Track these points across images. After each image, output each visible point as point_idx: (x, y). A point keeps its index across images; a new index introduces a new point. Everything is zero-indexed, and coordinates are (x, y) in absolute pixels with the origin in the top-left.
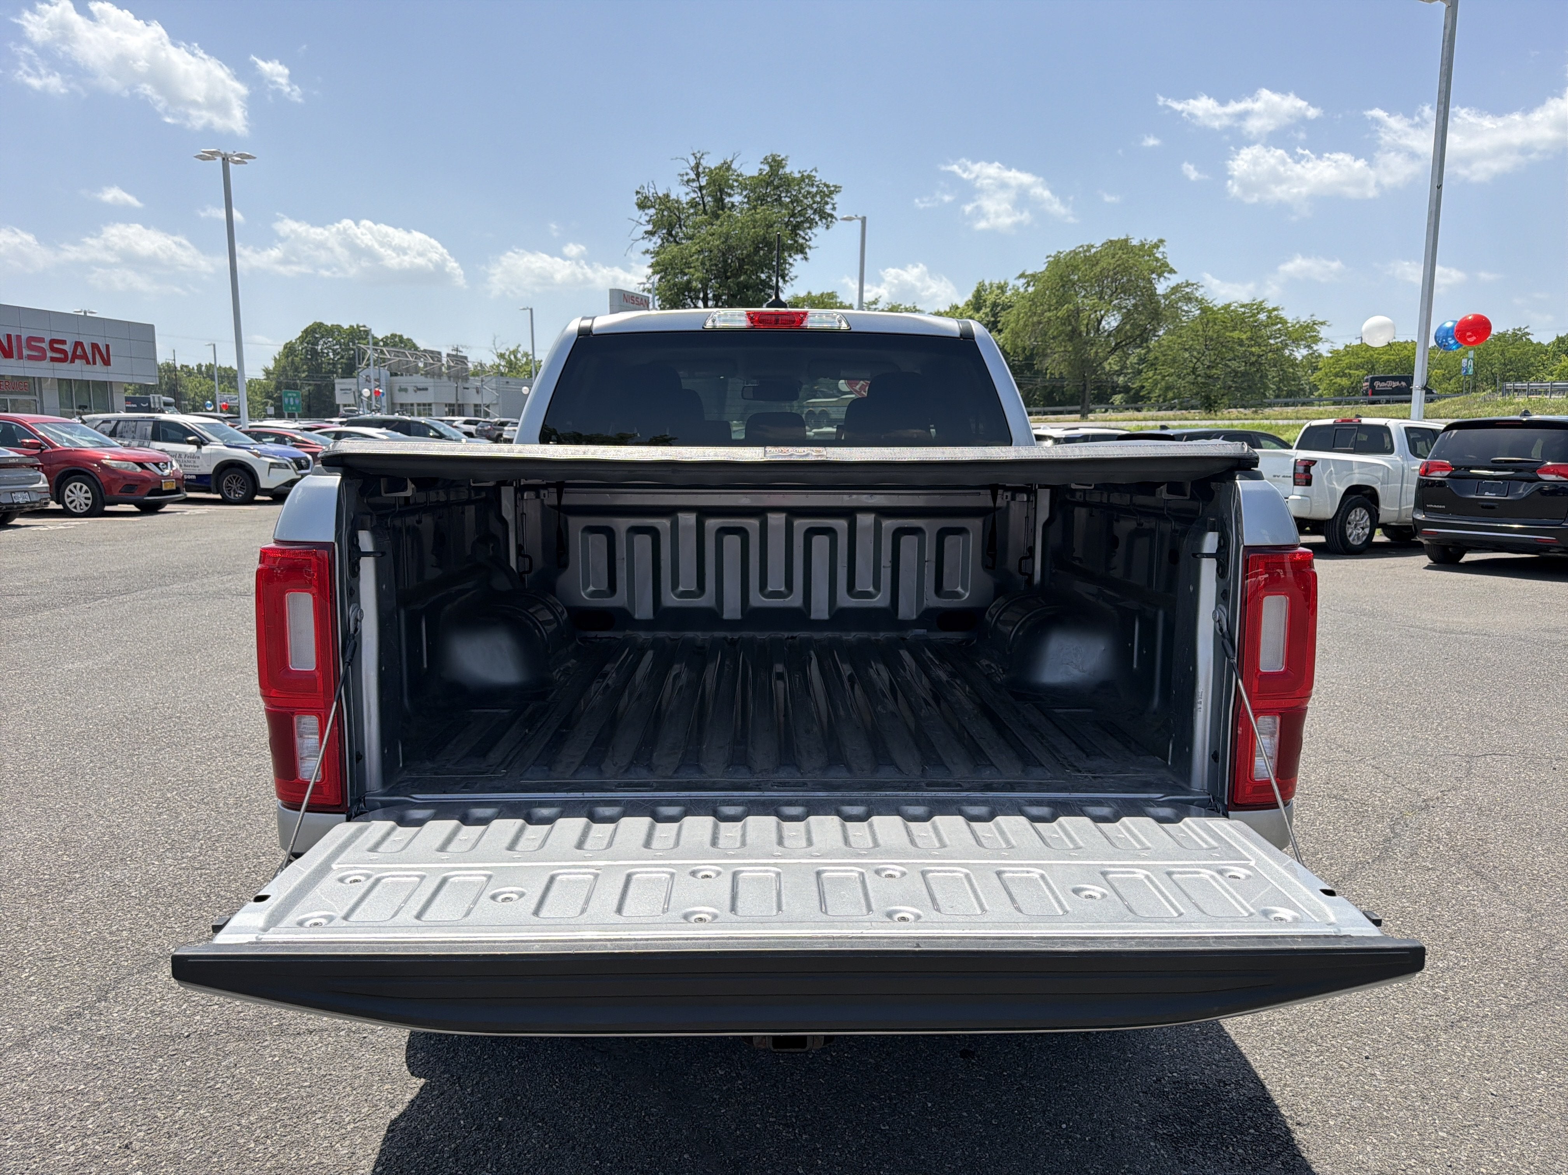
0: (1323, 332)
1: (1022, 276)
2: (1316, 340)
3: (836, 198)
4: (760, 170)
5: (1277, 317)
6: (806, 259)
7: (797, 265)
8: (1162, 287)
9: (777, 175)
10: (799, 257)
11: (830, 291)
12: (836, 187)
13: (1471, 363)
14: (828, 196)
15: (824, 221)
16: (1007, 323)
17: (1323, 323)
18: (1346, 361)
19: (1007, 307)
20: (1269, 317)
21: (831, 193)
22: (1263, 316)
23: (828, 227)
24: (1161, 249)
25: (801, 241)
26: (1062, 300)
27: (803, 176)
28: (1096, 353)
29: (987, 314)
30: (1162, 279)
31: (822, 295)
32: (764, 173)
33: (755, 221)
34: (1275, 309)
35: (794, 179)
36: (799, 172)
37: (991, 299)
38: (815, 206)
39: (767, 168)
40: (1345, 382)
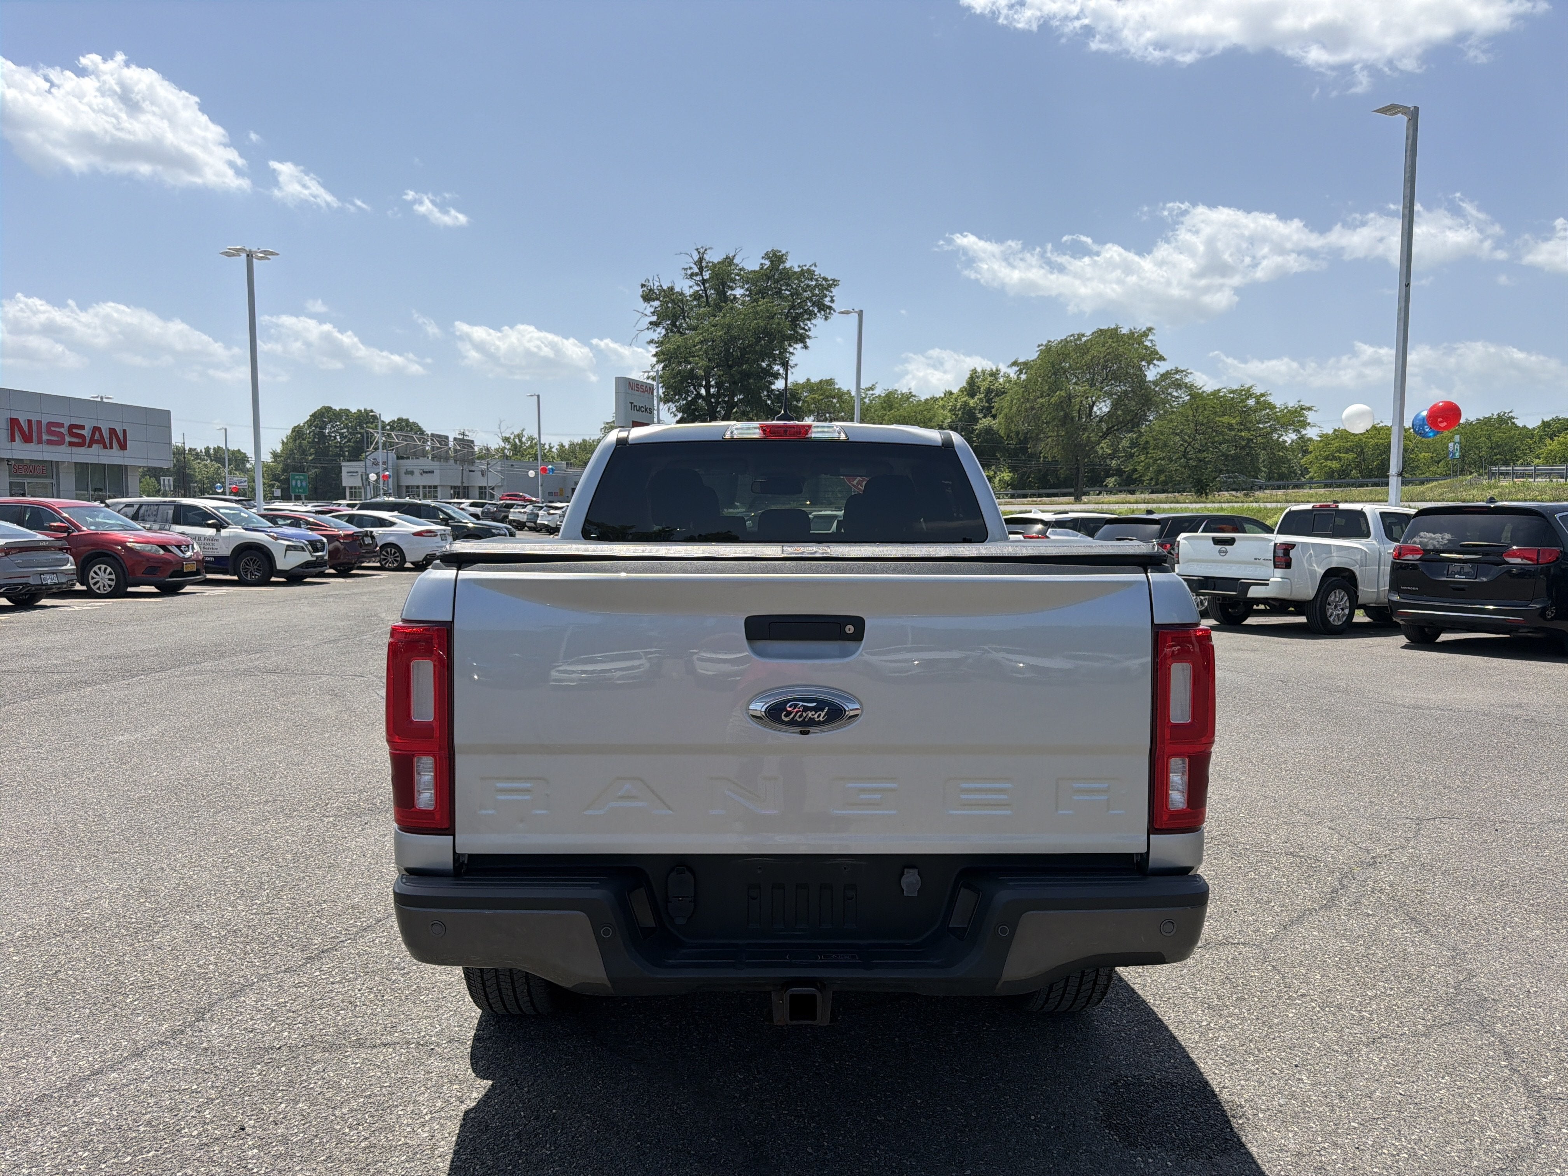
0: (1311, 417)
1: (1015, 363)
2: (1305, 424)
3: (835, 291)
4: (761, 264)
5: (1265, 402)
6: (806, 347)
7: (797, 354)
8: (1151, 374)
9: (778, 270)
10: (799, 346)
11: (828, 378)
12: (834, 280)
13: (1457, 446)
14: (827, 289)
15: (823, 313)
16: (1001, 408)
17: (1309, 409)
18: (1336, 444)
19: (1001, 393)
20: (1258, 403)
21: (830, 286)
22: (1251, 402)
23: (826, 319)
24: (1150, 337)
25: (801, 331)
26: (1055, 387)
27: (802, 270)
28: (1088, 437)
29: (980, 399)
30: (1151, 366)
31: (821, 381)
32: (765, 267)
33: (756, 313)
34: (1263, 395)
35: (795, 273)
36: (799, 266)
37: (984, 385)
38: (814, 299)
39: (767, 263)
40: (1335, 465)
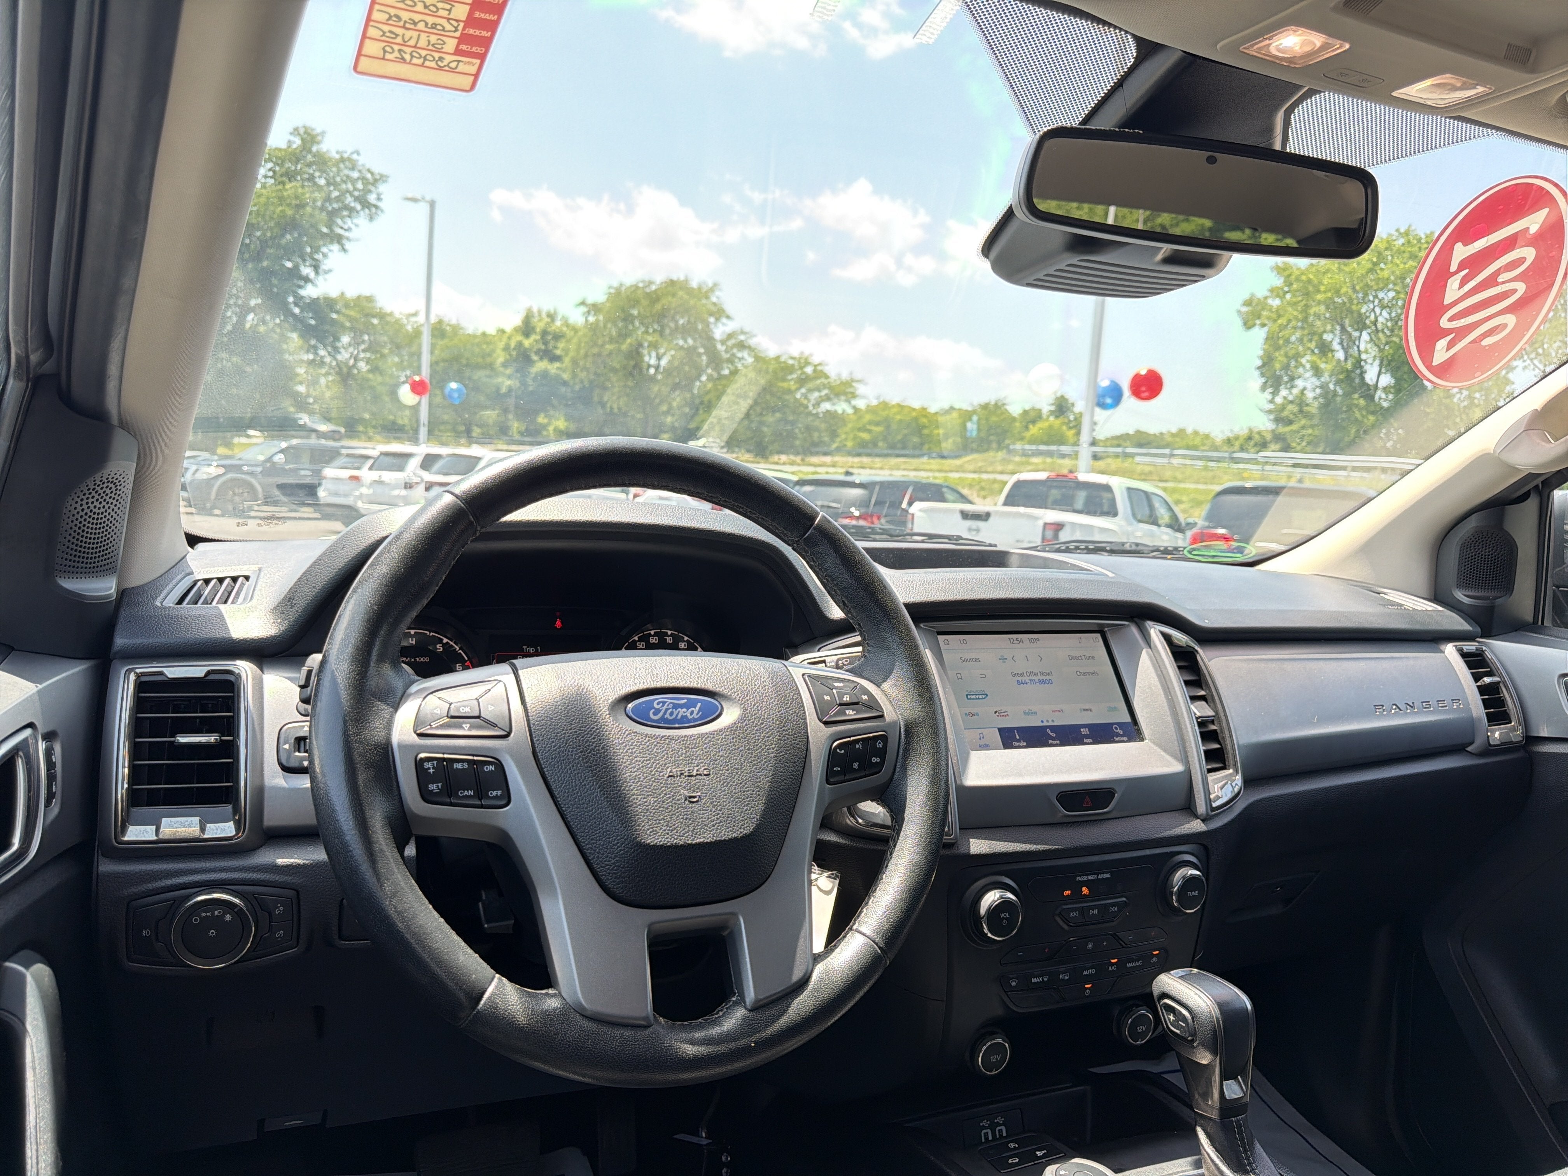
0: (861, 389)
1: (583, 303)
2: (854, 396)
3: (382, 188)
4: (289, 141)
5: (821, 371)
6: (344, 250)
7: (332, 257)
8: (719, 331)
9: (310, 151)
10: (335, 247)
11: (368, 295)
12: (382, 176)
13: (975, 427)
14: (373, 184)
15: (367, 211)
16: (566, 351)
17: (858, 381)
18: (868, 417)
19: (557, 337)
20: (815, 371)
21: (376, 181)
22: (809, 370)
23: (371, 218)
24: (717, 293)
25: (339, 231)
26: (623, 335)
27: (342, 157)
28: (659, 390)
29: (536, 341)
30: (720, 325)
31: (359, 297)
32: (294, 146)
33: (281, 199)
34: (820, 364)
35: (330, 159)
36: (337, 152)
37: (540, 326)
38: (356, 193)
39: (298, 142)
